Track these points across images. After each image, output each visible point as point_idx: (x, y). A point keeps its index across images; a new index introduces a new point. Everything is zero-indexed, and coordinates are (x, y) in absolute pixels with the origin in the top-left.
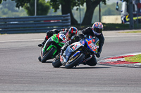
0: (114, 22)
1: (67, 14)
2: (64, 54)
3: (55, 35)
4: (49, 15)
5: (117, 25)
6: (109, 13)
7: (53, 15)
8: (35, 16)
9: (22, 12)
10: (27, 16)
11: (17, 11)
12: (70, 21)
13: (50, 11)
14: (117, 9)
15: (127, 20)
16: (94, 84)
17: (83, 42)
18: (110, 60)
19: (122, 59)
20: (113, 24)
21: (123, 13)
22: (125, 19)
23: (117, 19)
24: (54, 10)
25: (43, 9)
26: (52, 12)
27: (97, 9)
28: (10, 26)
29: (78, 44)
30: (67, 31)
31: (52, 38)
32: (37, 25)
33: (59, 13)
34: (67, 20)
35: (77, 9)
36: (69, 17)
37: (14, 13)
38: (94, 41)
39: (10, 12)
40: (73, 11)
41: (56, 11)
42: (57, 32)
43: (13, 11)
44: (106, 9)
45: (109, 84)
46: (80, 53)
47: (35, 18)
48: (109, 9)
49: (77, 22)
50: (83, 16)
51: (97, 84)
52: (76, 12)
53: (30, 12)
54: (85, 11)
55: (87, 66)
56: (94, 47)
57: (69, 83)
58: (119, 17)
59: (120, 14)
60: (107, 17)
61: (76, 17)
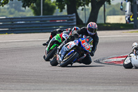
0: (118, 22)
1: (72, 13)
3: (58, 35)
4: (54, 15)
5: (122, 24)
6: (114, 13)
7: (59, 15)
8: (42, 16)
9: (29, 12)
10: (33, 16)
11: (23, 11)
12: (75, 20)
13: (55, 11)
14: (121, 9)
15: (131, 20)
16: (99, 83)
17: (77, 41)
18: (115, 60)
20: (117, 24)
21: (127, 12)
22: (129, 19)
23: (121, 19)
24: (59, 10)
25: (49, 9)
26: (57, 12)
27: (102, 8)
28: (17, 26)
29: (72, 44)
32: (43, 25)
33: (65, 13)
34: (72, 20)
35: (83, 9)
36: (75, 17)
37: (21, 13)
38: (87, 40)
39: (16, 12)
40: (78, 11)
41: (61, 11)
43: (20, 11)
44: (111, 9)
46: (74, 52)
47: (41, 18)
48: (114, 9)
49: (82, 21)
50: (88, 16)
51: (103, 83)
52: (82, 12)
53: (37, 12)
54: (90, 10)
55: (82, 64)
56: (87, 46)
57: (75, 82)
58: (124, 17)
59: (124, 14)
60: (112, 17)
61: (81, 17)
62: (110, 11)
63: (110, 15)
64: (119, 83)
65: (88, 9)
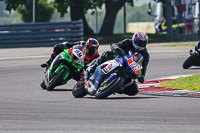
2: (92, 78)
4: (52, 21)
5: (150, 35)
6: (138, 19)
7: (59, 20)
8: (33, 22)
9: (15, 17)
10: (22, 22)
11: (7, 16)
12: (82, 29)
13: (53, 15)
14: (149, 13)
15: (164, 28)
17: (121, 60)
18: (140, 86)
19: (156, 85)
21: (158, 18)
22: (160, 27)
23: (149, 27)
24: (59, 14)
25: (44, 13)
26: (56, 17)
27: (121, 12)
30: (84, 44)
31: (62, 55)
32: (36, 36)
33: (67, 18)
34: (78, 28)
35: (93, 13)
36: (82, 25)
38: (136, 58)
40: (87, 16)
41: (62, 16)
42: (69, 46)
44: (134, 12)
45: (138, 119)
46: (117, 76)
47: (33, 25)
48: (138, 12)
49: (92, 31)
50: (100, 23)
52: (92, 16)
53: (27, 17)
54: (104, 15)
58: (152, 24)
59: (153, 21)
60: (135, 24)
61: (91, 24)
62: (133, 16)
63: (133, 21)
64: (145, 120)
65: (101, 13)
